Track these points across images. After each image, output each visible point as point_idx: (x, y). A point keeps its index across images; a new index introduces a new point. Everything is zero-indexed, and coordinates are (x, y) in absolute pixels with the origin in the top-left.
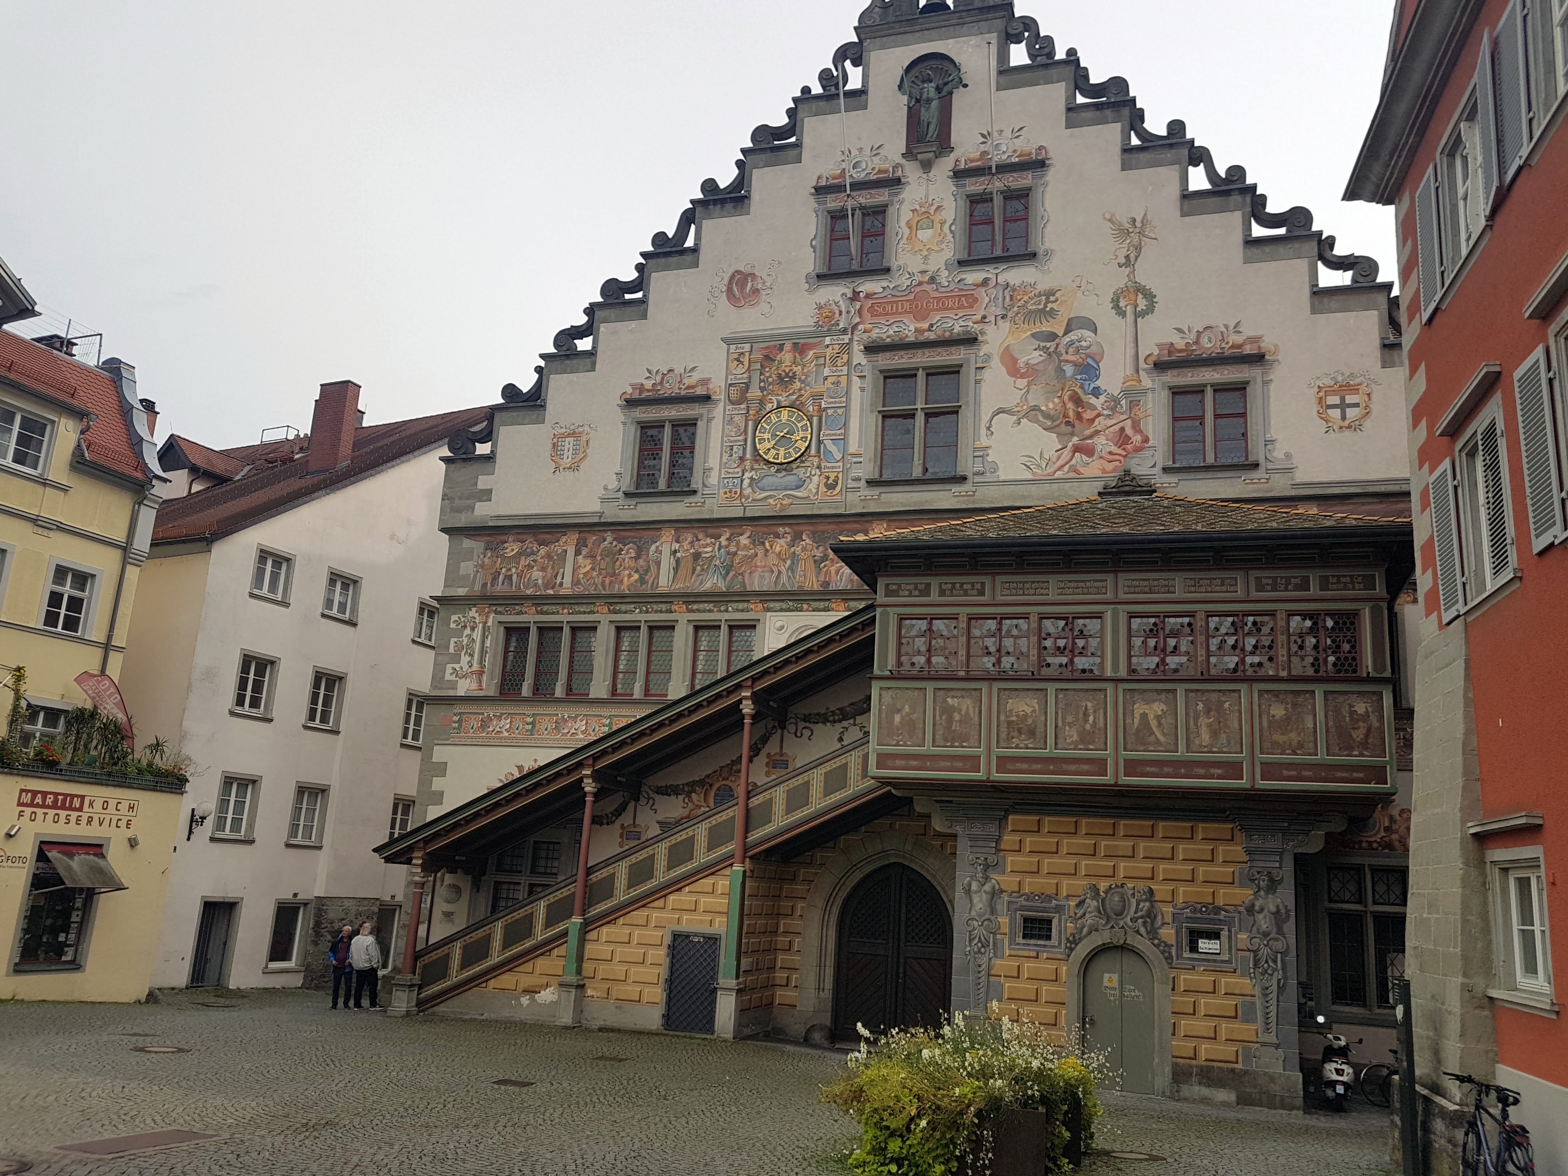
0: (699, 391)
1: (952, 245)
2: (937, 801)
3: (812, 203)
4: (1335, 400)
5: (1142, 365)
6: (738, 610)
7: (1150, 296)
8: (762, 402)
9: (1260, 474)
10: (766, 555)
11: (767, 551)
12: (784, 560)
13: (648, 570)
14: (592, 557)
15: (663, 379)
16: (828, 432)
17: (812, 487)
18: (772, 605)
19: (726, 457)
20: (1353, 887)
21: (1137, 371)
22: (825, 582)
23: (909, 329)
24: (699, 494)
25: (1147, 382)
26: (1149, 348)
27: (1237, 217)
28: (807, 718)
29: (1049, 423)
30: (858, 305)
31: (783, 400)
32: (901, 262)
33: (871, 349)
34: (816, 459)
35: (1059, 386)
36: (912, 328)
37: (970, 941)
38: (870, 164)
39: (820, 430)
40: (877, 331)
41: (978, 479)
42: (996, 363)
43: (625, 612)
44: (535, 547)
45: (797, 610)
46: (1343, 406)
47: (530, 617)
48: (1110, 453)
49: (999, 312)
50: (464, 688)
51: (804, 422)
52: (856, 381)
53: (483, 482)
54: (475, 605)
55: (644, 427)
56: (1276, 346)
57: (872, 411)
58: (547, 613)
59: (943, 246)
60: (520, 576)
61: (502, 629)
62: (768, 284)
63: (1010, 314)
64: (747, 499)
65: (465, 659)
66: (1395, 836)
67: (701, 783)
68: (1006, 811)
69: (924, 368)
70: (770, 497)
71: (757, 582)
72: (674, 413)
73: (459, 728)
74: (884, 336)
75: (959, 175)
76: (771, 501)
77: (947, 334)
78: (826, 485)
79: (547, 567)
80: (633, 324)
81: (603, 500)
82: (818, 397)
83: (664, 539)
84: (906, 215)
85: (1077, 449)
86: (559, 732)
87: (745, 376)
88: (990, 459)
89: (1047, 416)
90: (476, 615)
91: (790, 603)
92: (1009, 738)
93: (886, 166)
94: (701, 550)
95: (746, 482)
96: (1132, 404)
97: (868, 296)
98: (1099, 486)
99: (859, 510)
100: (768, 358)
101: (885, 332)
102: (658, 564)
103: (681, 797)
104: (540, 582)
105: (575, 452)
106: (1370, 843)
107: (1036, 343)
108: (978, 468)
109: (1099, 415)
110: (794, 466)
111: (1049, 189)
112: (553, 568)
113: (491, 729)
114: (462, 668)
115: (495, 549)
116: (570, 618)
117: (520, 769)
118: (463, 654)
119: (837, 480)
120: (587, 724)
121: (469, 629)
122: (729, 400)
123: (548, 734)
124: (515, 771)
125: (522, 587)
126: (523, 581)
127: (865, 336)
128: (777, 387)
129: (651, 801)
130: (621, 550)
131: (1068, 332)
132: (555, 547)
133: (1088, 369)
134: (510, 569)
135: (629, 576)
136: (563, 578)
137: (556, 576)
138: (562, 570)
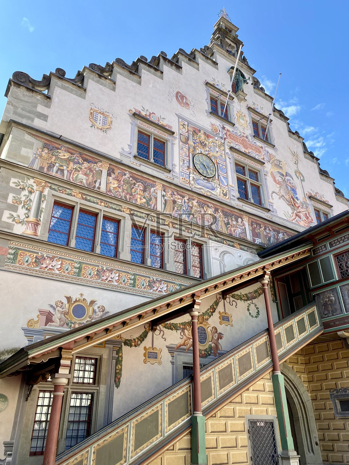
1: (250, 129)
6: (196, 234)
7: (303, 176)
8: (195, 148)
11: (206, 211)
13: (150, 199)
14: (118, 180)
15: (150, 115)
17: (218, 192)
18: (211, 237)
19: (181, 163)
21: (305, 197)
23: (243, 150)
24: (172, 173)
25: (308, 201)
26: (306, 191)
27: (316, 165)
28: (233, 296)
29: (288, 203)
30: (225, 132)
31: (203, 151)
32: (237, 125)
33: (232, 149)
38: (222, 88)
40: (232, 144)
41: (272, 213)
42: (269, 175)
43: (141, 217)
44: (81, 160)
45: (222, 242)
47: (76, 199)
49: (267, 159)
50: (19, 229)
51: (212, 164)
52: (227, 159)
53: (41, 109)
54: (33, 178)
55: (139, 131)
57: (234, 172)
58: (89, 201)
59: (248, 128)
61: (53, 200)
62: (192, 104)
63: (271, 161)
64: (192, 185)
65: (21, 212)
69: (248, 166)
70: (202, 189)
73: (14, 259)
75: (248, 109)
76: (203, 191)
77: (254, 157)
78: (223, 193)
80: (134, 83)
81: (121, 154)
82: (215, 157)
83: (157, 187)
86: (100, 278)
87: (187, 134)
88: (274, 207)
89: (287, 200)
90: (35, 185)
91: (219, 239)
95: (191, 178)
97: (228, 130)
99: (238, 208)
100: (195, 132)
101: (236, 146)
103: (179, 332)
104: (84, 181)
105: (104, 123)
107: (279, 175)
108: (270, 208)
110: (210, 180)
111: (273, 130)
112: (93, 176)
114: (19, 216)
115: (51, 150)
116: (107, 209)
117: (69, 299)
118: (20, 207)
119: (226, 193)
120: (119, 276)
121: (27, 191)
122: (181, 140)
123: (91, 278)
124: (65, 301)
125: (71, 179)
126: (71, 176)
127: (229, 144)
128: (200, 145)
129: (162, 333)
130: (135, 184)
131: (286, 176)
132: (94, 165)
133: (294, 190)
134: (62, 166)
135: (141, 199)
136: (100, 185)
137: (95, 182)
138: (99, 181)
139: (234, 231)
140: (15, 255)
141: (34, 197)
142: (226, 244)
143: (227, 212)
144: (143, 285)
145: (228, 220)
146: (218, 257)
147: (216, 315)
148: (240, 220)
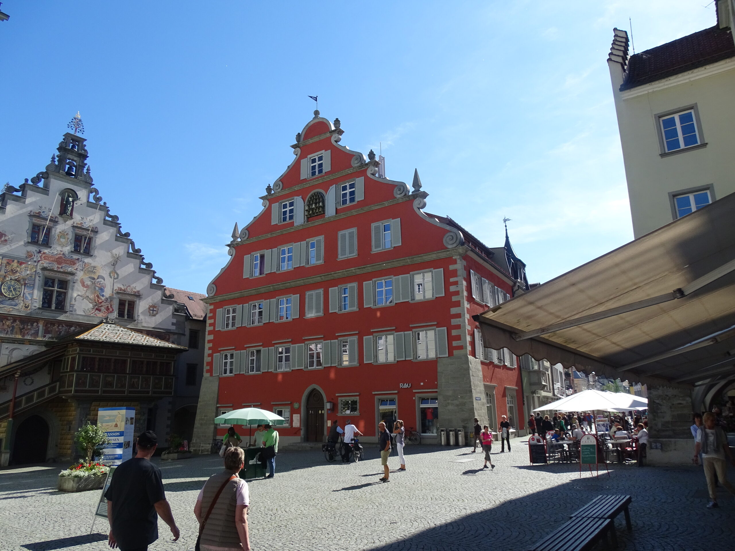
1: (70, 246)
3: (28, 219)
4: (151, 309)
5: (114, 291)
7: (118, 275)
8: (5, 277)
9: (136, 322)
11: (4, 324)
12: (10, 328)
16: (27, 291)
17: (20, 306)
18: (5, 341)
21: (113, 293)
22: (23, 336)
25: (115, 296)
26: (116, 288)
27: (138, 261)
29: (91, 301)
30: (40, 255)
31: (13, 277)
32: (55, 246)
33: (43, 269)
34: (23, 298)
35: (94, 292)
36: (56, 266)
38: (48, 213)
39: (24, 290)
40: (46, 264)
41: (71, 312)
42: (79, 282)
45: (13, 343)
46: (153, 310)
48: (104, 312)
49: (81, 268)
51: (19, 286)
52: (37, 278)
56: (142, 294)
57: (41, 287)
59: (68, 245)
62: (10, 240)
63: (84, 270)
68: (93, 401)
69: (58, 279)
70: (5, 307)
74: (48, 267)
75: (74, 226)
77: (66, 271)
78: (25, 306)
82: (24, 279)
84: (57, 233)
85: (97, 309)
88: (75, 308)
89: (90, 299)
91: (11, 341)
93: (53, 216)
96: (111, 301)
97: (44, 253)
98: (100, 320)
99: (35, 316)
100: (8, 263)
101: (48, 265)
107: (90, 279)
108: (71, 309)
109: (103, 302)
110: (15, 299)
111: (97, 239)
119: (28, 306)
127: (42, 265)
128: (11, 273)
131: (98, 278)
133: (102, 290)
139: (27, 333)
142: (17, 344)
143: (24, 321)
145: (24, 326)
146: (7, 353)
148: (35, 324)
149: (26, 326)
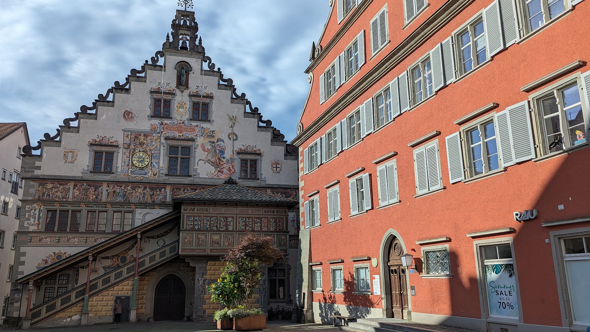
0: (115, 144)
1: (188, 114)
2: (191, 259)
3: (149, 95)
5: (234, 152)
6: (127, 208)
7: (236, 136)
8: (134, 149)
9: (259, 181)
10: (136, 193)
11: (136, 191)
13: (98, 195)
14: (79, 190)
15: (102, 139)
16: (154, 160)
17: (149, 175)
18: (138, 207)
19: (123, 164)
20: (274, 273)
21: (233, 154)
22: (153, 201)
23: (177, 135)
24: (115, 174)
25: (235, 157)
26: (236, 149)
27: (256, 120)
28: (148, 237)
29: (212, 164)
30: (163, 126)
31: (141, 150)
32: (175, 116)
33: (167, 139)
34: (151, 167)
35: (215, 155)
36: (178, 135)
37: (199, 291)
38: (166, 87)
39: (152, 159)
40: (168, 134)
41: (194, 177)
42: (200, 147)
43: (91, 207)
44: (58, 186)
45: (145, 208)
46: (276, 167)
47: (57, 207)
48: (227, 173)
49: (201, 134)
50: (31, 229)
51: (147, 157)
52: (162, 147)
53: (37, 164)
54: (36, 203)
55: (96, 152)
56: (263, 152)
57: (166, 156)
58: (63, 206)
59: (186, 114)
60: (53, 194)
61: (46, 211)
62: (136, 116)
63: (203, 135)
64: (130, 176)
65: (32, 220)
66: (283, 262)
67: (116, 255)
68: (208, 261)
69: (181, 146)
70: (137, 176)
71: (132, 200)
72: (106, 149)
73: (31, 241)
74: (170, 136)
75: (190, 96)
76: (137, 177)
77: (187, 138)
78: (153, 174)
79: (63, 192)
80: (92, 121)
81: (82, 173)
82: (151, 150)
83: (104, 186)
84: (176, 104)
85: (219, 171)
86: (69, 242)
87: (129, 141)
88: (198, 172)
89: (212, 162)
90: (36, 206)
91: (143, 206)
92: (213, 245)
93: (171, 89)
94: (116, 190)
95: (129, 172)
96: (232, 162)
97: (166, 124)
98: (223, 181)
99: (163, 182)
100: (136, 137)
101: (170, 134)
102: (102, 193)
103: (110, 260)
104: (61, 196)
105: (72, 157)
106: (278, 264)
107: (210, 144)
108: (195, 174)
109: (224, 163)
110: (144, 168)
111: (213, 104)
112: (65, 193)
113: (43, 241)
114: (31, 222)
115: (43, 185)
116: (72, 208)
117: (54, 253)
118: (31, 218)
119: (156, 174)
120: (78, 239)
121: (33, 210)
122: (124, 148)
123: (64, 243)
124: (53, 254)
125: (54, 198)
126: (54, 196)
127: (165, 135)
128: (139, 146)
129: (100, 261)
130: (89, 188)
131: (217, 142)
132: (66, 186)
133: (222, 152)
134: (49, 192)
135: (92, 196)
136: (69, 196)
137: (66, 195)
138: (69, 193)
139: (157, 198)
140: (31, 239)
141: (37, 212)
142: (148, 208)
143: (153, 187)
144: (91, 241)
145: (154, 192)
146: (141, 218)
147: (134, 249)
148: (163, 190)
149: (155, 192)
